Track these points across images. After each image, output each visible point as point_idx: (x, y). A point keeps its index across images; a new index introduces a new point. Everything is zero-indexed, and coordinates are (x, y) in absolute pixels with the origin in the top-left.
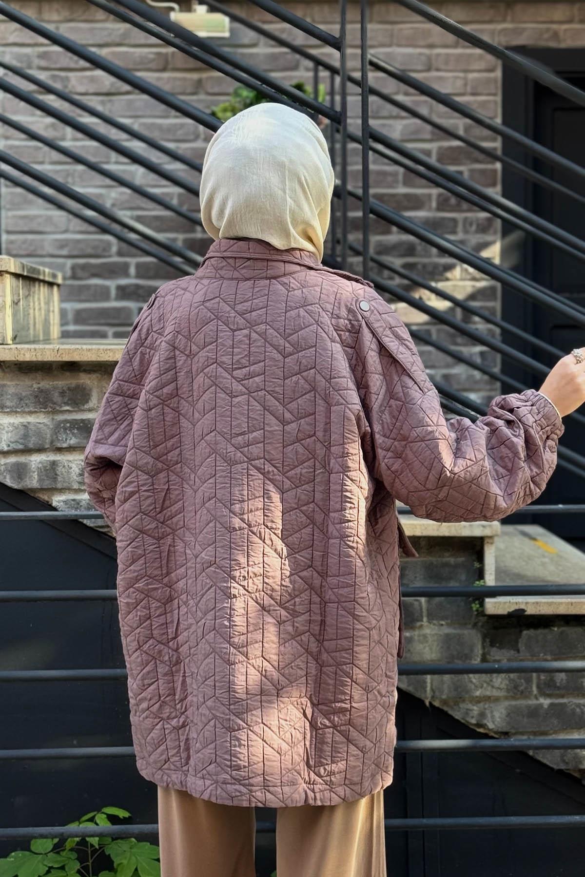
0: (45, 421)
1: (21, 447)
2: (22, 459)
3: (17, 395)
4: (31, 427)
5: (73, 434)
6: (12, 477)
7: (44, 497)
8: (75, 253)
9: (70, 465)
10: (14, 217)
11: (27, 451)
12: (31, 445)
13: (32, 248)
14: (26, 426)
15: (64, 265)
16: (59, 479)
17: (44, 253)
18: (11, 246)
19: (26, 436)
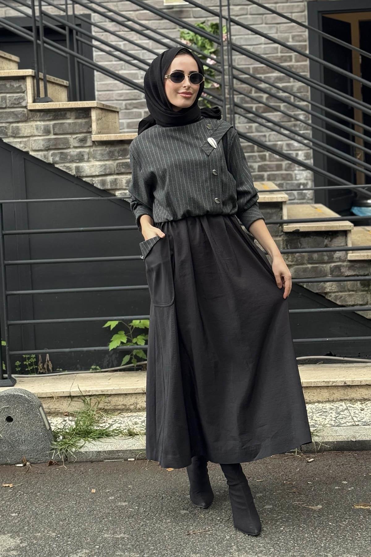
0: (112, 163)
1: (104, 173)
2: (104, 178)
3: (101, 153)
4: (107, 165)
5: (123, 168)
6: (100, 185)
7: (112, 192)
8: (126, 98)
9: (122, 179)
10: (101, 84)
11: (106, 175)
12: (107, 172)
13: (108, 97)
14: (105, 165)
15: (122, 104)
16: (118, 185)
17: (114, 99)
18: (99, 97)
19: (105, 169)
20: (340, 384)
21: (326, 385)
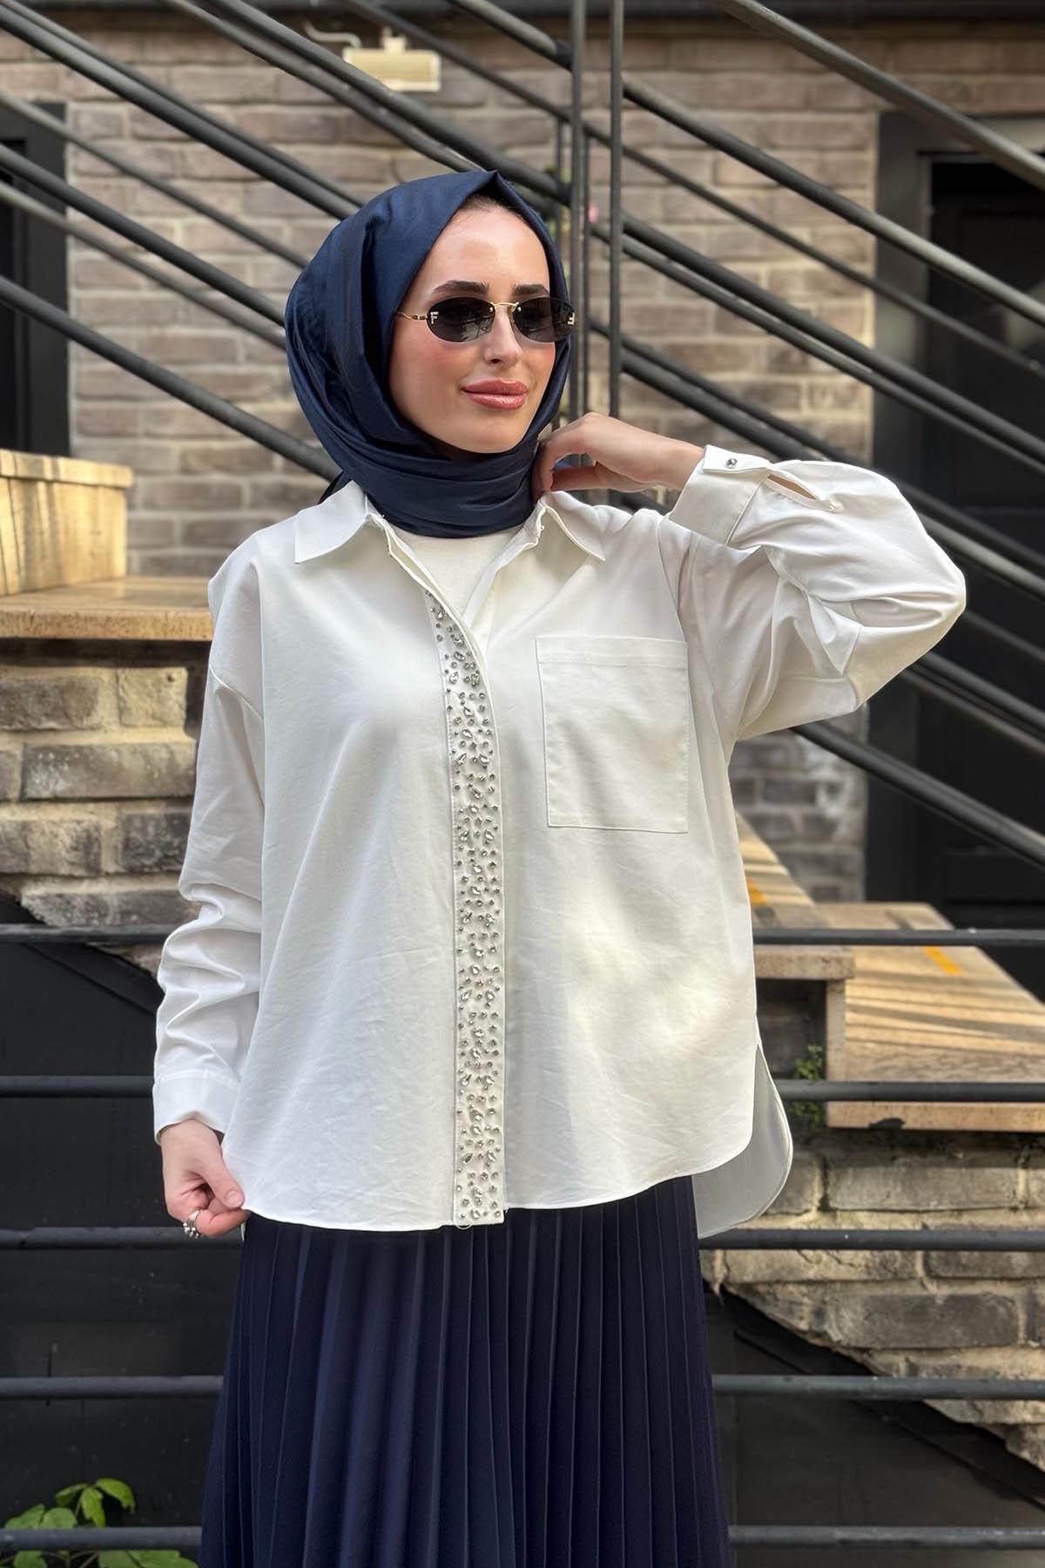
5: (61, 773)
9: (55, 830)
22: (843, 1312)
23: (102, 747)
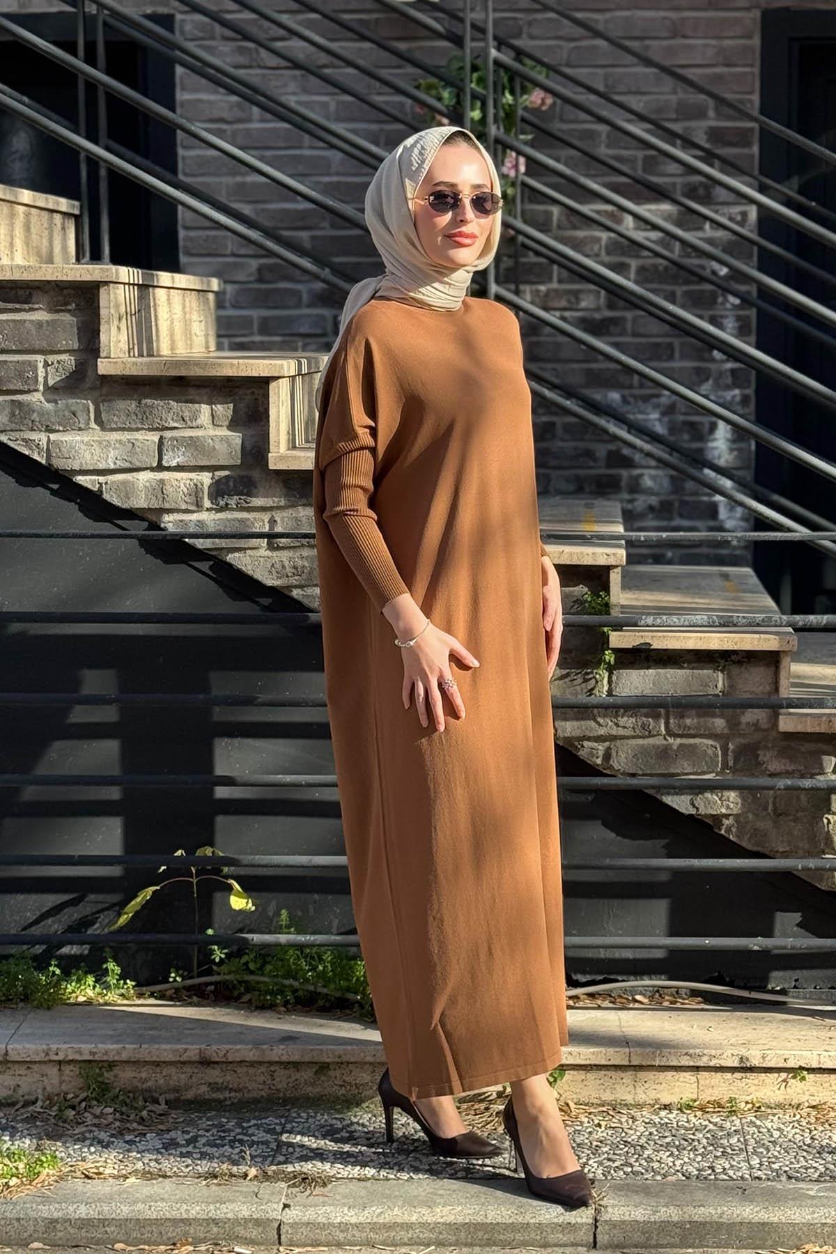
0: (151, 438)
1: (127, 465)
2: (129, 477)
4: (137, 444)
6: (119, 496)
7: (153, 517)
9: (178, 484)
11: (134, 469)
12: (138, 464)
13: (212, 246)
14: (132, 443)
15: (249, 265)
16: (168, 498)
17: (226, 252)
19: (132, 454)
20: (729, 1063)
21: (692, 1064)
22: (620, 753)
23: (203, 437)
